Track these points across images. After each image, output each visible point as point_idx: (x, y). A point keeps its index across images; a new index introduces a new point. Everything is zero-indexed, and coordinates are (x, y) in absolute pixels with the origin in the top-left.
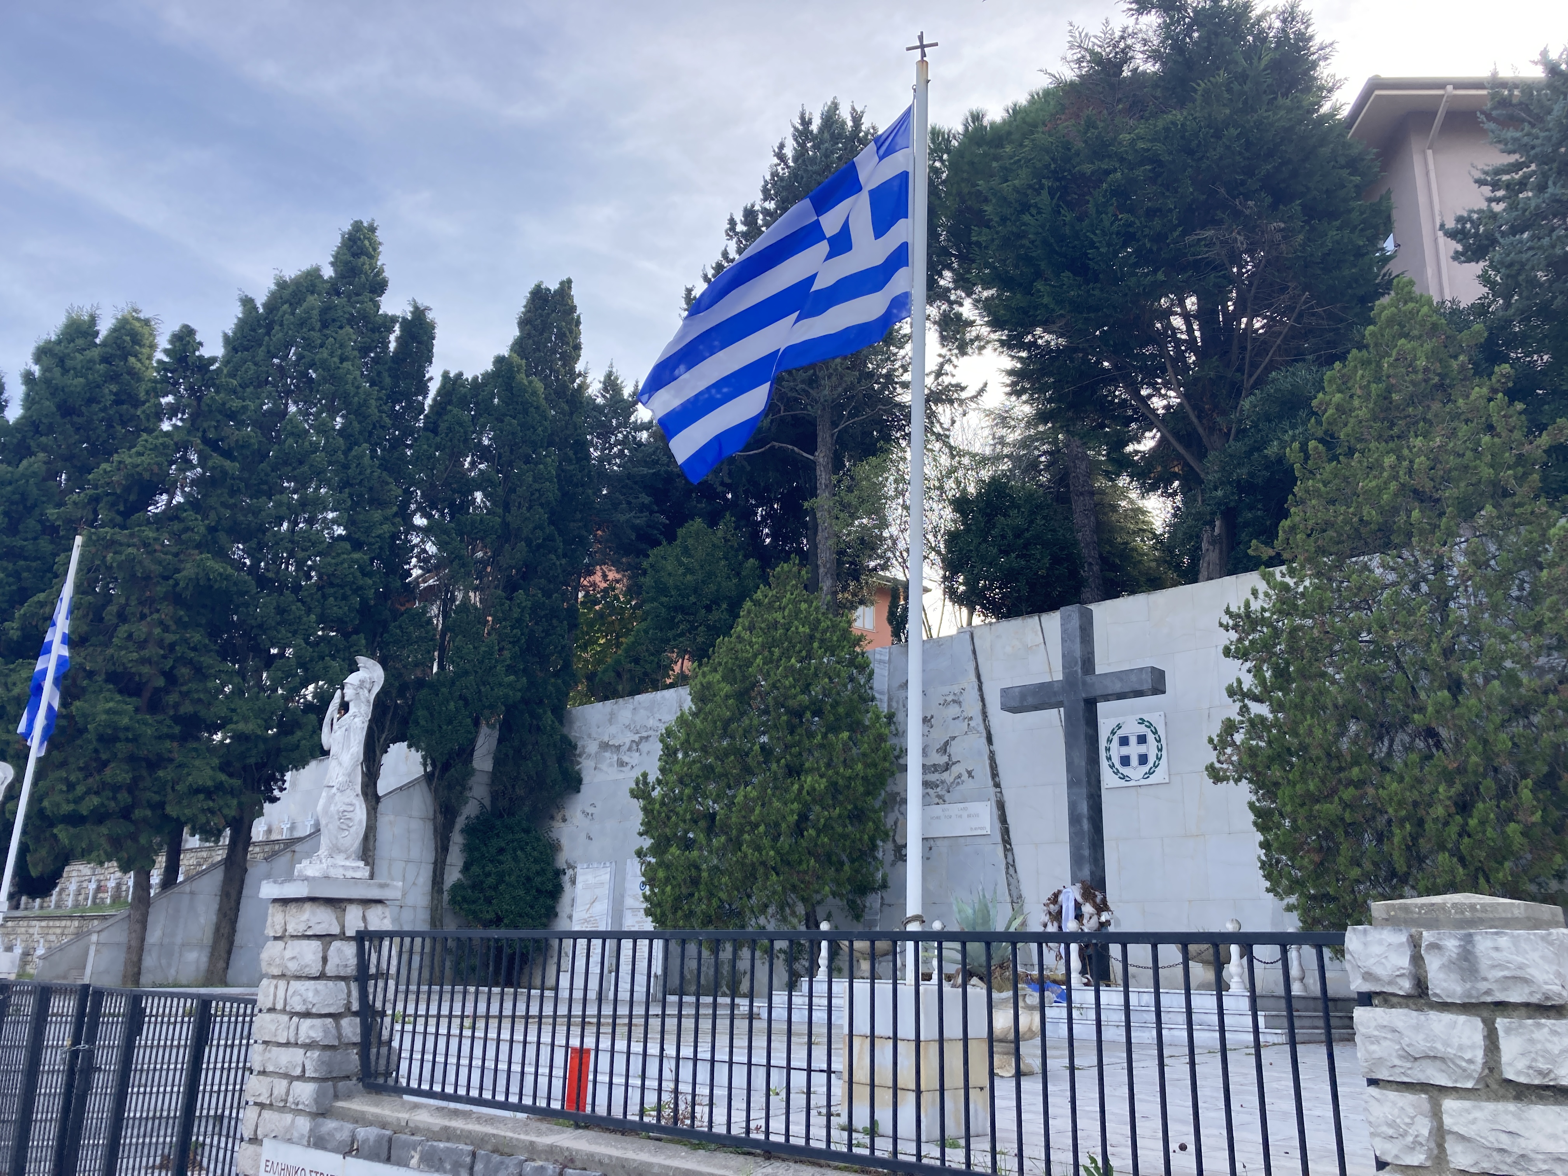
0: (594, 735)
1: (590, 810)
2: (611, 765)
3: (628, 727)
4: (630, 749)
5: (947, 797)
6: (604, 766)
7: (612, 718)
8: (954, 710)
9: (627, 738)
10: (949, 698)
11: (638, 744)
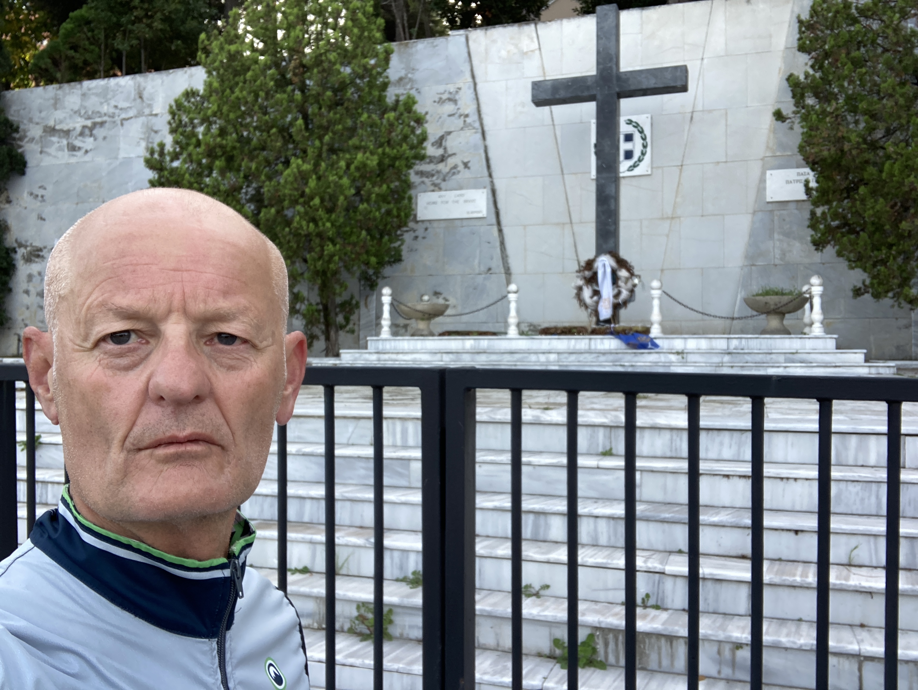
0: (36, 120)
1: (40, 192)
2: (60, 149)
3: (77, 112)
4: (82, 134)
5: (443, 185)
6: (52, 150)
7: (56, 103)
8: (449, 108)
9: (78, 123)
10: (445, 97)
11: (91, 129)
